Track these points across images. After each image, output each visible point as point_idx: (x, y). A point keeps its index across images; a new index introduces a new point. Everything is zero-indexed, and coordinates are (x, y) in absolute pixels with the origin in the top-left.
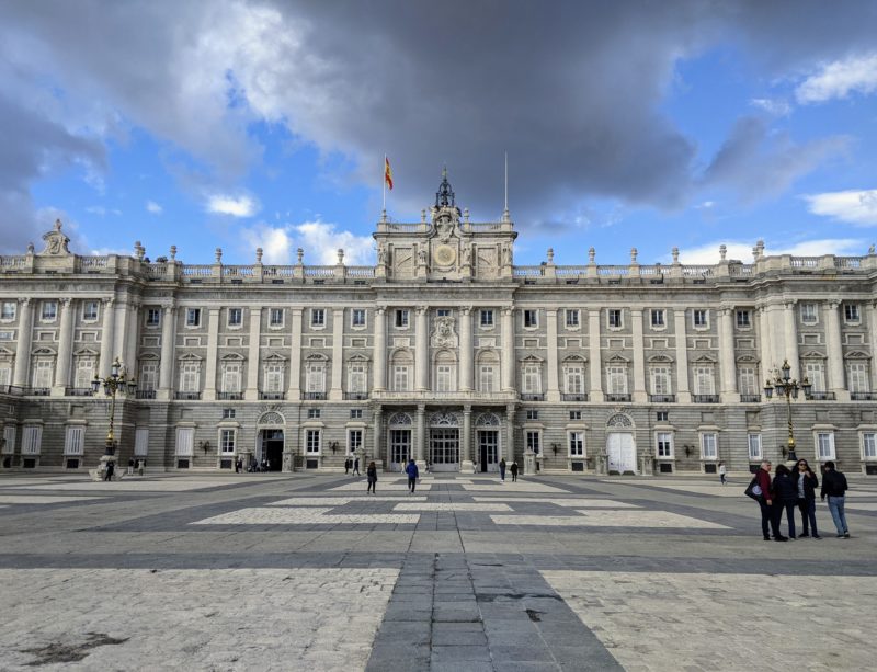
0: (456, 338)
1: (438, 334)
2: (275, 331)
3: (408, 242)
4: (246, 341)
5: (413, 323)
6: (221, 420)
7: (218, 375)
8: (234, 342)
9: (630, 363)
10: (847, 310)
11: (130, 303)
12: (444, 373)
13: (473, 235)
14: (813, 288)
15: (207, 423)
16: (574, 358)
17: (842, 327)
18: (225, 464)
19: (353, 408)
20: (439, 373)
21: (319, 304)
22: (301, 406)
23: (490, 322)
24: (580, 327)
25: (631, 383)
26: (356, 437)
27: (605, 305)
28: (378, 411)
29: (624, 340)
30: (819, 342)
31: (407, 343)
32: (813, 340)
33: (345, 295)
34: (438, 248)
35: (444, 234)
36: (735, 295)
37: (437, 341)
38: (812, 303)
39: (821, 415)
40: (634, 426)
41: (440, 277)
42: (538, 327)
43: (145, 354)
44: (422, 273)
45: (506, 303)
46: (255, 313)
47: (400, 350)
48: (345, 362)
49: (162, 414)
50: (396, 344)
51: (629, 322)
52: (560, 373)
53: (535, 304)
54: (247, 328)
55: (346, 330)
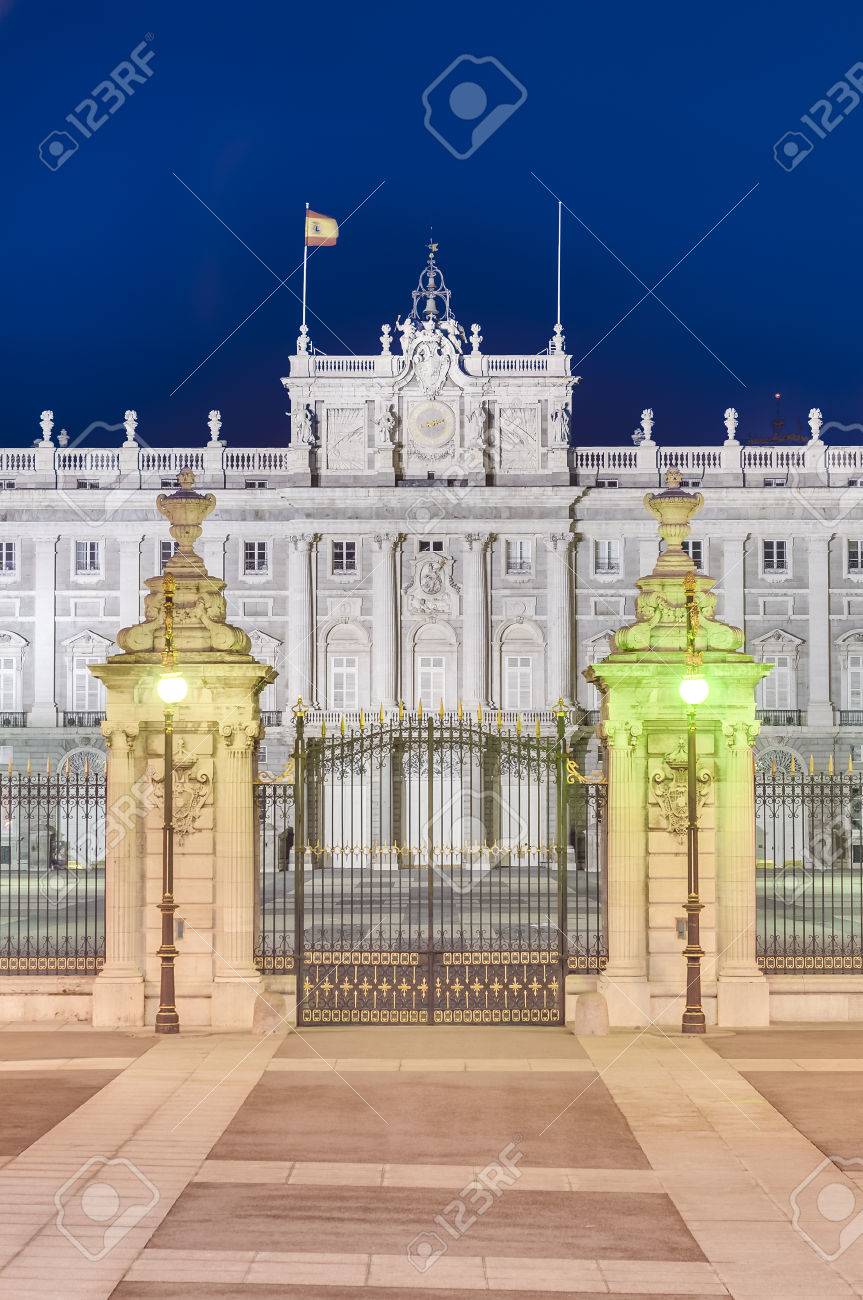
0: (455, 598)
1: (418, 592)
4: (28, 607)
5: (367, 568)
9: (802, 648)
12: (432, 670)
20: (420, 669)
23: (525, 566)
25: (802, 686)
27: (756, 530)
29: (791, 600)
37: (416, 604)
41: (422, 470)
42: (622, 576)
44: (384, 463)
51: (802, 564)
54: (28, 581)
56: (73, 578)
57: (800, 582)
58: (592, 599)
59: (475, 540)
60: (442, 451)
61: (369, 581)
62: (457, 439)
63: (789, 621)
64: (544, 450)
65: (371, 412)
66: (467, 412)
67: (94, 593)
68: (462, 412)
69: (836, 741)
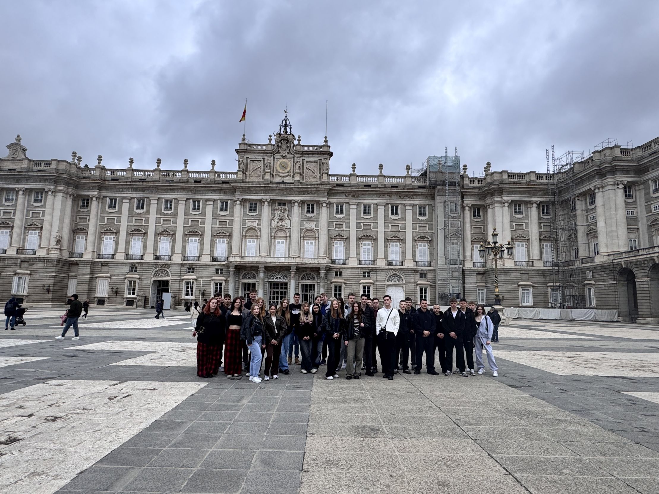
0: (289, 221)
1: (277, 219)
2: (167, 214)
3: (260, 157)
4: (147, 220)
5: (260, 211)
6: (128, 273)
7: (127, 243)
8: (140, 221)
9: (403, 241)
10: (543, 208)
11: (67, 193)
12: (280, 245)
13: (303, 153)
14: (522, 193)
15: (118, 275)
16: (367, 236)
17: (540, 219)
18: (130, 303)
19: (217, 267)
20: (276, 245)
21: (198, 197)
22: (182, 265)
23: (313, 212)
24: (372, 216)
26: (218, 286)
27: (389, 202)
28: (232, 270)
29: (400, 225)
30: (524, 228)
31: (255, 224)
32: (520, 227)
33: (215, 191)
34: (279, 160)
35: (284, 153)
36: (472, 197)
37: (276, 223)
38: (520, 203)
39: (524, 277)
40: (404, 282)
41: (278, 179)
42: (344, 215)
43: (78, 228)
44: (267, 177)
45: (323, 198)
46: (154, 202)
47: (251, 229)
48: (213, 236)
49: (87, 269)
50: (249, 224)
51: (404, 213)
52: (358, 246)
53: (343, 200)
54: (148, 212)
55: (214, 214)
56: (163, 211)
57: (403, 219)
58: (334, 223)
59: (296, 202)
60: (286, 174)
61: (261, 215)
62: (292, 171)
63: (400, 231)
64: (320, 175)
65: (264, 161)
66: (295, 162)
67: (169, 217)
68: (294, 161)
69: (415, 271)
